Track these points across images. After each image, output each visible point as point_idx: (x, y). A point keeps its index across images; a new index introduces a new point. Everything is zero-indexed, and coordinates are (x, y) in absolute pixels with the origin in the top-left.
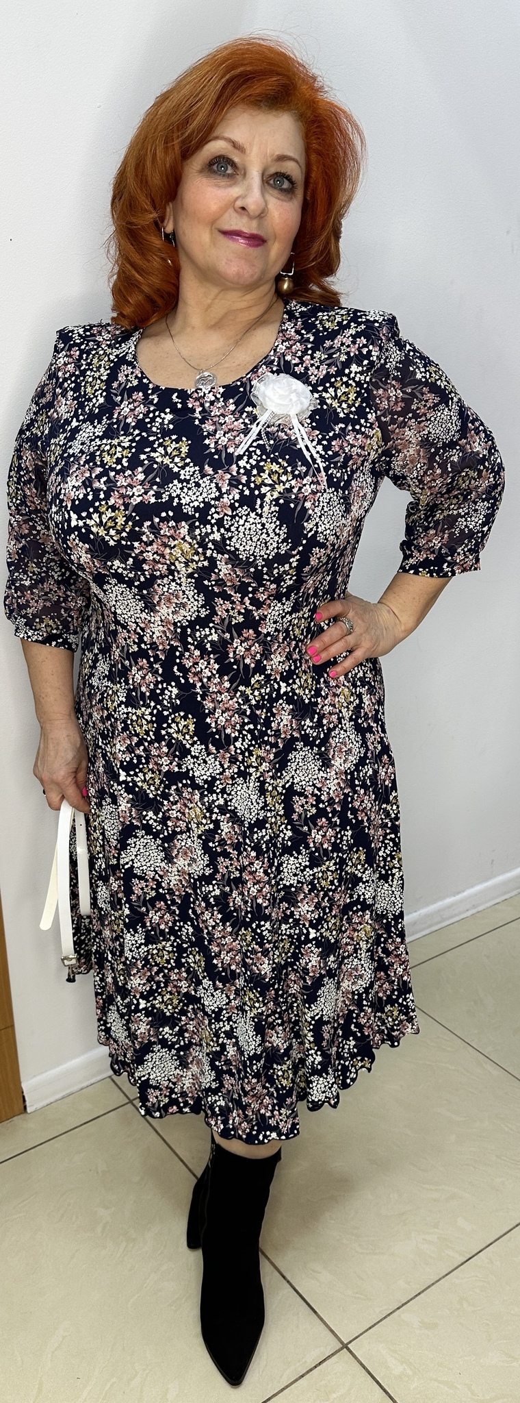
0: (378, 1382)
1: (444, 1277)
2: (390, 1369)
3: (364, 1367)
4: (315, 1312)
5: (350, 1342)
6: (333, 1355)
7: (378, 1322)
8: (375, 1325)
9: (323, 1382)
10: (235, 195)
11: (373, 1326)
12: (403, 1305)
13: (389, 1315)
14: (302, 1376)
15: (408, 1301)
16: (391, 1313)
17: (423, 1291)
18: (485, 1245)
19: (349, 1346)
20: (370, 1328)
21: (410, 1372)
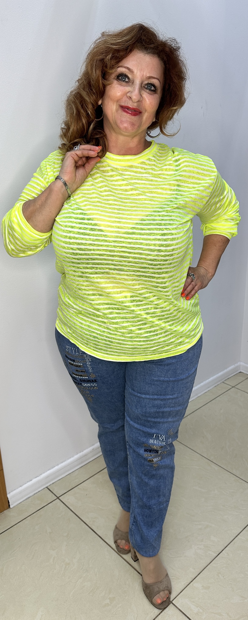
0: (188, 617)
1: (209, 564)
2: (192, 610)
3: (181, 611)
7: (184, 589)
11: (182, 591)
12: (193, 580)
15: (196, 577)
16: (189, 584)
17: (201, 572)
18: (224, 547)
19: (173, 602)
21: (201, 611)
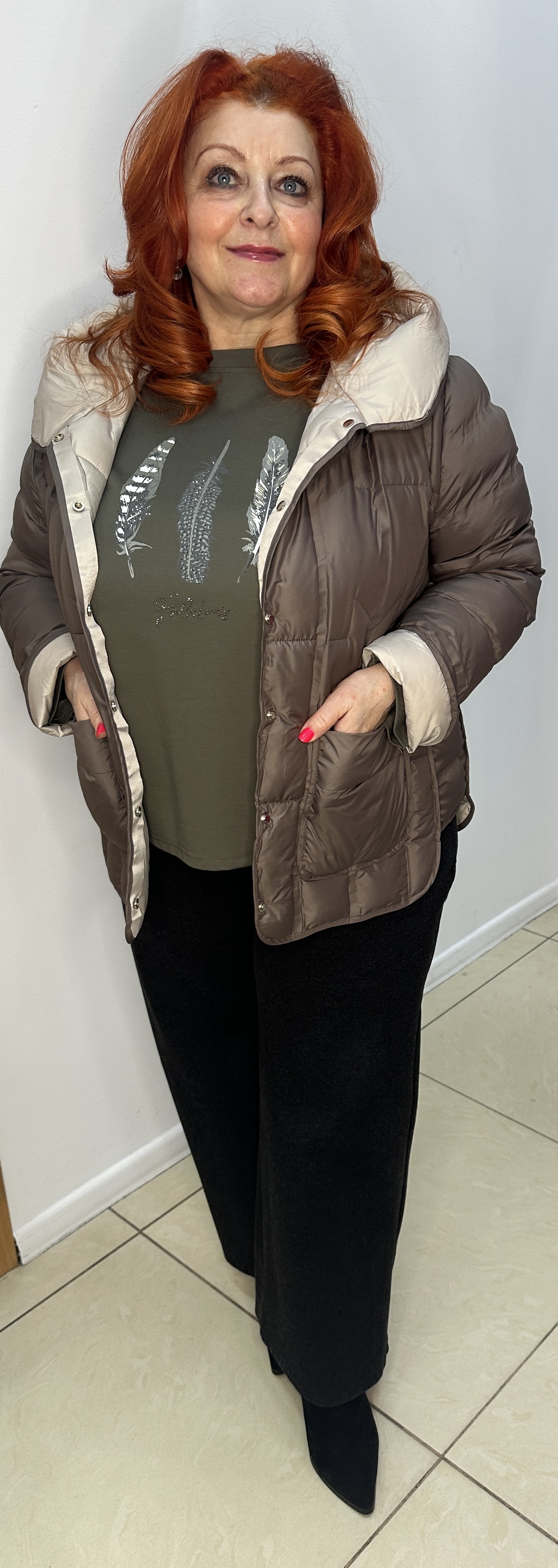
0: (485, 1489)
2: (493, 1471)
3: (467, 1476)
4: (401, 1427)
5: (446, 1452)
6: (431, 1470)
7: (470, 1424)
8: (467, 1427)
9: (428, 1502)
10: (240, 208)
11: (466, 1429)
12: (491, 1401)
13: (479, 1413)
14: (405, 1500)
15: (495, 1395)
17: (508, 1380)
19: (446, 1456)
20: (463, 1432)
21: (515, 1471)
